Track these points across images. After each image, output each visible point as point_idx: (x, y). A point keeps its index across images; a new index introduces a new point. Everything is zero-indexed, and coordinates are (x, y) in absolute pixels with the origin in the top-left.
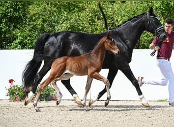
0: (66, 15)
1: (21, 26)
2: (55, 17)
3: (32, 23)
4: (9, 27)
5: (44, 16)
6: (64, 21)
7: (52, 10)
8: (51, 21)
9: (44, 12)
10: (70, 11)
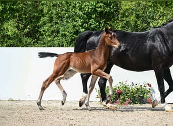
0: (162, 11)
1: (113, 23)
2: (150, 12)
3: (125, 19)
4: (100, 23)
5: (138, 11)
6: (160, 17)
7: (147, 5)
8: (146, 17)
9: (138, 6)
10: (167, 6)
